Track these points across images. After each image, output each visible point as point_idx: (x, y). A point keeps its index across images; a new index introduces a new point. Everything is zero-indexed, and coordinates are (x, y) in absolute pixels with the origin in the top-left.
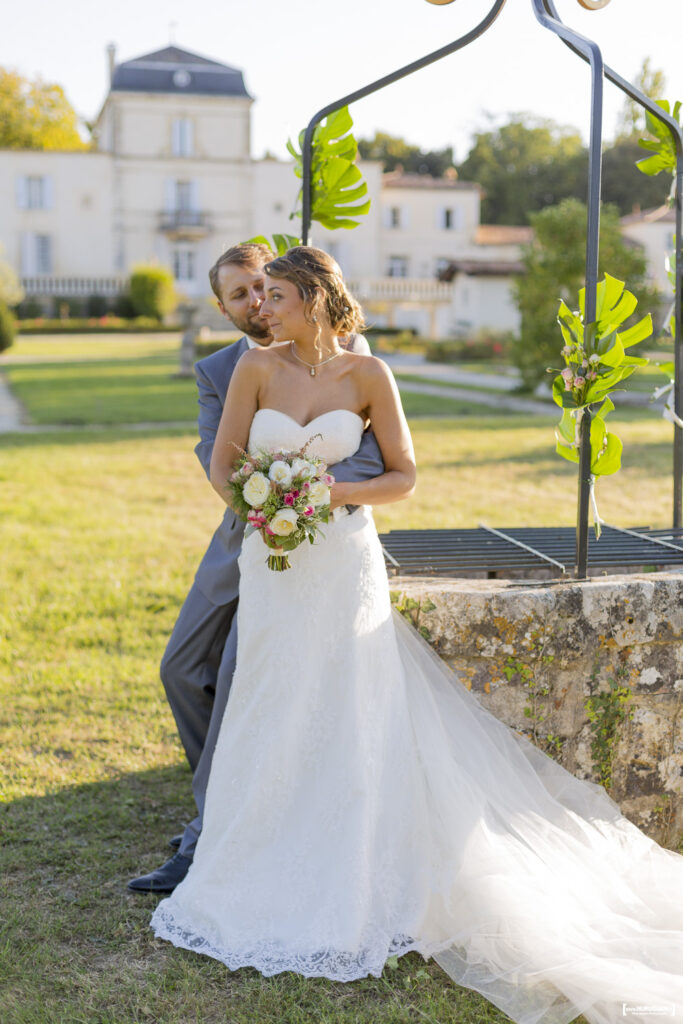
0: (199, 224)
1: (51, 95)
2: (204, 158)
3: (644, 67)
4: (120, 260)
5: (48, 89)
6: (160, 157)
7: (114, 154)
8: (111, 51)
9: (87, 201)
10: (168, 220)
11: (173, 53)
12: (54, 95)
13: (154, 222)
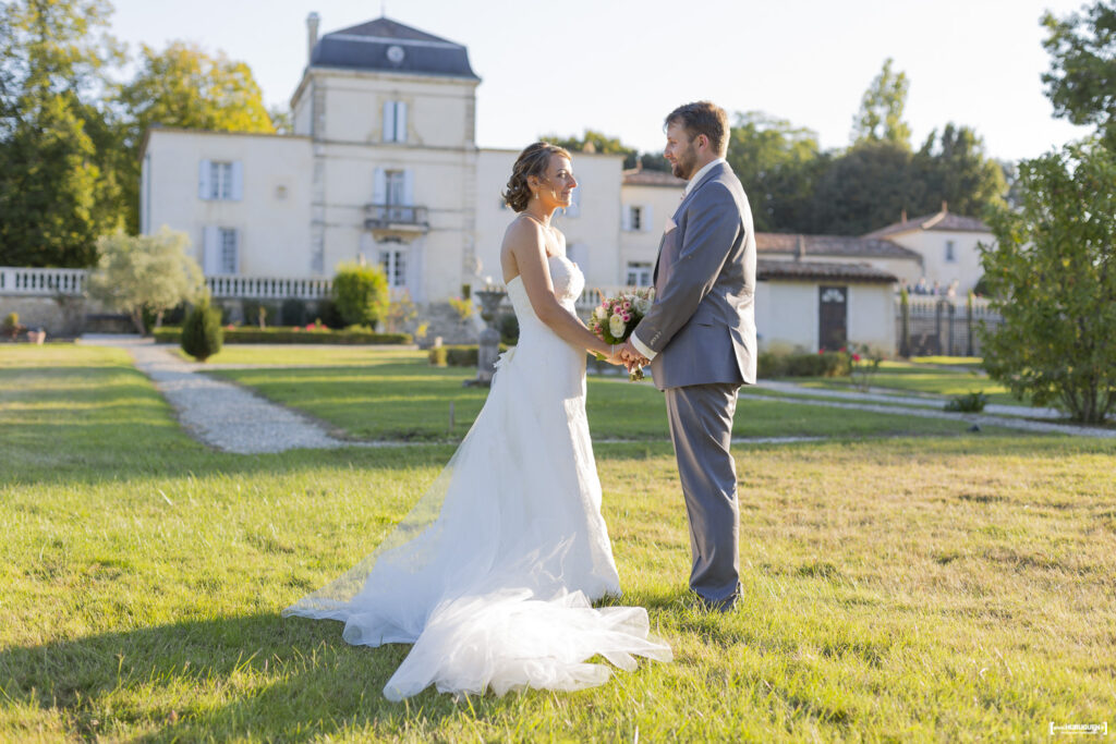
0: (414, 222)
1: (236, 76)
2: (421, 146)
3: (885, 69)
4: (319, 260)
5: (231, 70)
6: (368, 144)
7: (314, 139)
8: (313, 21)
9: (281, 191)
10: (376, 214)
11: (384, 25)
12: (238, 76)
13: (360, 218)
